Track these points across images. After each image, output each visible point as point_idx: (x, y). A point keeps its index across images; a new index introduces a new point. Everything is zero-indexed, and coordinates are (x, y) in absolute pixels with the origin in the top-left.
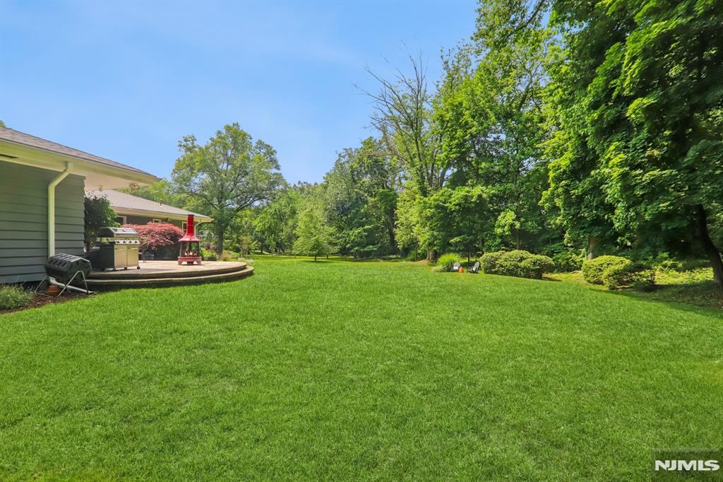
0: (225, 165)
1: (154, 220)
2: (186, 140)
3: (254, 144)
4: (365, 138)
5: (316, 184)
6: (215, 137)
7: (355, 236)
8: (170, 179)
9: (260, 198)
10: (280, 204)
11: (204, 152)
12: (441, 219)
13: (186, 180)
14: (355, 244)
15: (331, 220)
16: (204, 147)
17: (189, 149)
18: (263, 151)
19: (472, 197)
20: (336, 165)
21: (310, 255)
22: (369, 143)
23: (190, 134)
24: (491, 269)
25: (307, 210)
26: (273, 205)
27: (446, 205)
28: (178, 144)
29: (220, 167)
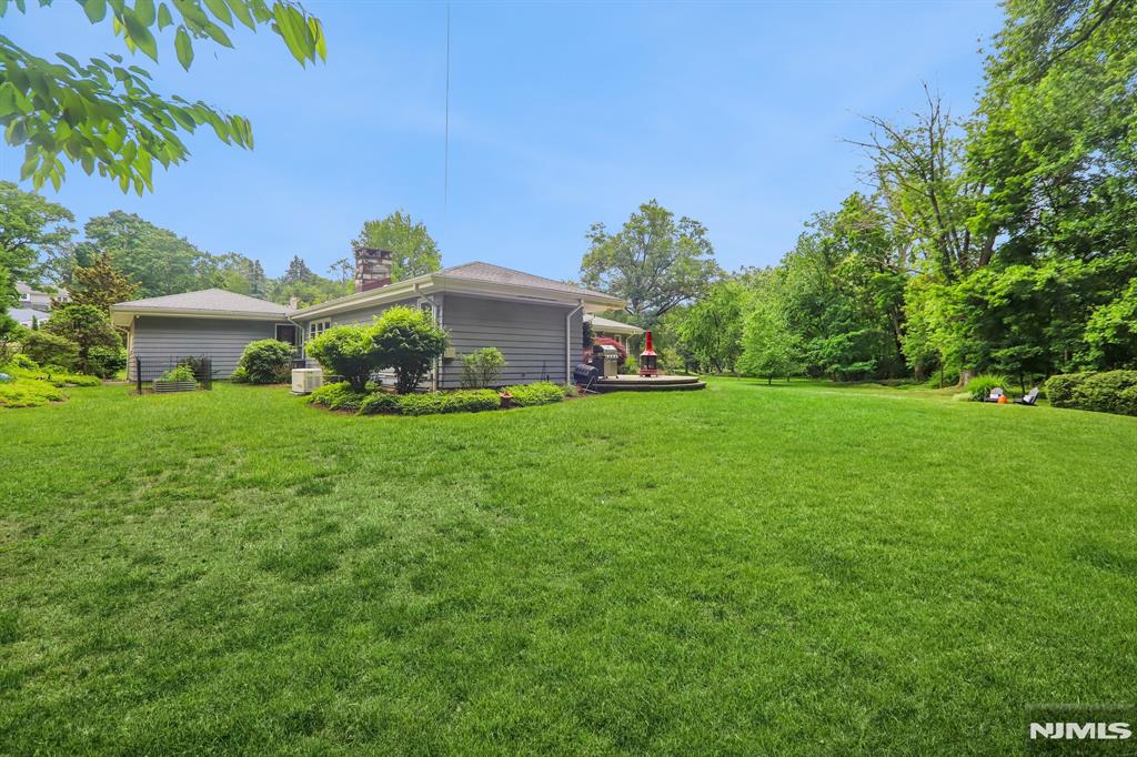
0: (642, 255)
2: (593, 229)
3: (677, 223)
4: (847, 195)
5: (768, 267)
6: (629, 221)
7: (833, 347)
9: (688, 297)
10: (716, 303)
11: (617, 240)
12: (978, 319)
14: (834, 360)
15: (794, 324)
16: (615, 236)
17: (598, 240)
18: (690, 230)
19: (1035, 282)
20: (800, 242)
21: (762, 376)
22: (853, 203)
23: (599, 221)
24: (1063, 399)
25: (757, 312)
26: (704, 304)
27: (986, 298)
29: (636, 259)
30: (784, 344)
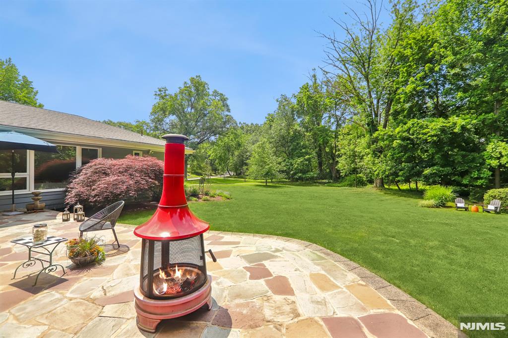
0: (190, 108)
1: (134, 152)
2: (160, 91)
3: (211, 93)
5: (252, 124)
6: (183, 87)
7: (298, 164)
8: (148, 120)
9: (215, 134)
11: (174, 98)
13: (160, 121)
14: (298, 171)
16: (173, 95)
17: (162, 97)
18: (218, 98)
23: (163, 86)
26: (224, 140)
28: (154, 93)
29: (186, 110)
30: (275, 163)
